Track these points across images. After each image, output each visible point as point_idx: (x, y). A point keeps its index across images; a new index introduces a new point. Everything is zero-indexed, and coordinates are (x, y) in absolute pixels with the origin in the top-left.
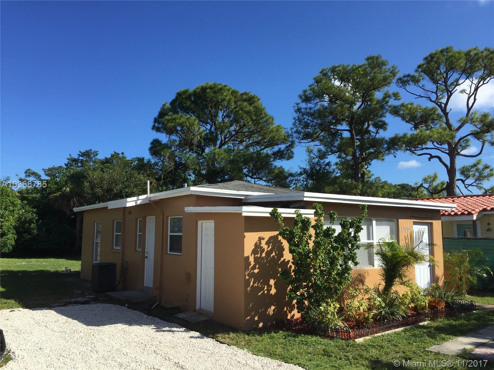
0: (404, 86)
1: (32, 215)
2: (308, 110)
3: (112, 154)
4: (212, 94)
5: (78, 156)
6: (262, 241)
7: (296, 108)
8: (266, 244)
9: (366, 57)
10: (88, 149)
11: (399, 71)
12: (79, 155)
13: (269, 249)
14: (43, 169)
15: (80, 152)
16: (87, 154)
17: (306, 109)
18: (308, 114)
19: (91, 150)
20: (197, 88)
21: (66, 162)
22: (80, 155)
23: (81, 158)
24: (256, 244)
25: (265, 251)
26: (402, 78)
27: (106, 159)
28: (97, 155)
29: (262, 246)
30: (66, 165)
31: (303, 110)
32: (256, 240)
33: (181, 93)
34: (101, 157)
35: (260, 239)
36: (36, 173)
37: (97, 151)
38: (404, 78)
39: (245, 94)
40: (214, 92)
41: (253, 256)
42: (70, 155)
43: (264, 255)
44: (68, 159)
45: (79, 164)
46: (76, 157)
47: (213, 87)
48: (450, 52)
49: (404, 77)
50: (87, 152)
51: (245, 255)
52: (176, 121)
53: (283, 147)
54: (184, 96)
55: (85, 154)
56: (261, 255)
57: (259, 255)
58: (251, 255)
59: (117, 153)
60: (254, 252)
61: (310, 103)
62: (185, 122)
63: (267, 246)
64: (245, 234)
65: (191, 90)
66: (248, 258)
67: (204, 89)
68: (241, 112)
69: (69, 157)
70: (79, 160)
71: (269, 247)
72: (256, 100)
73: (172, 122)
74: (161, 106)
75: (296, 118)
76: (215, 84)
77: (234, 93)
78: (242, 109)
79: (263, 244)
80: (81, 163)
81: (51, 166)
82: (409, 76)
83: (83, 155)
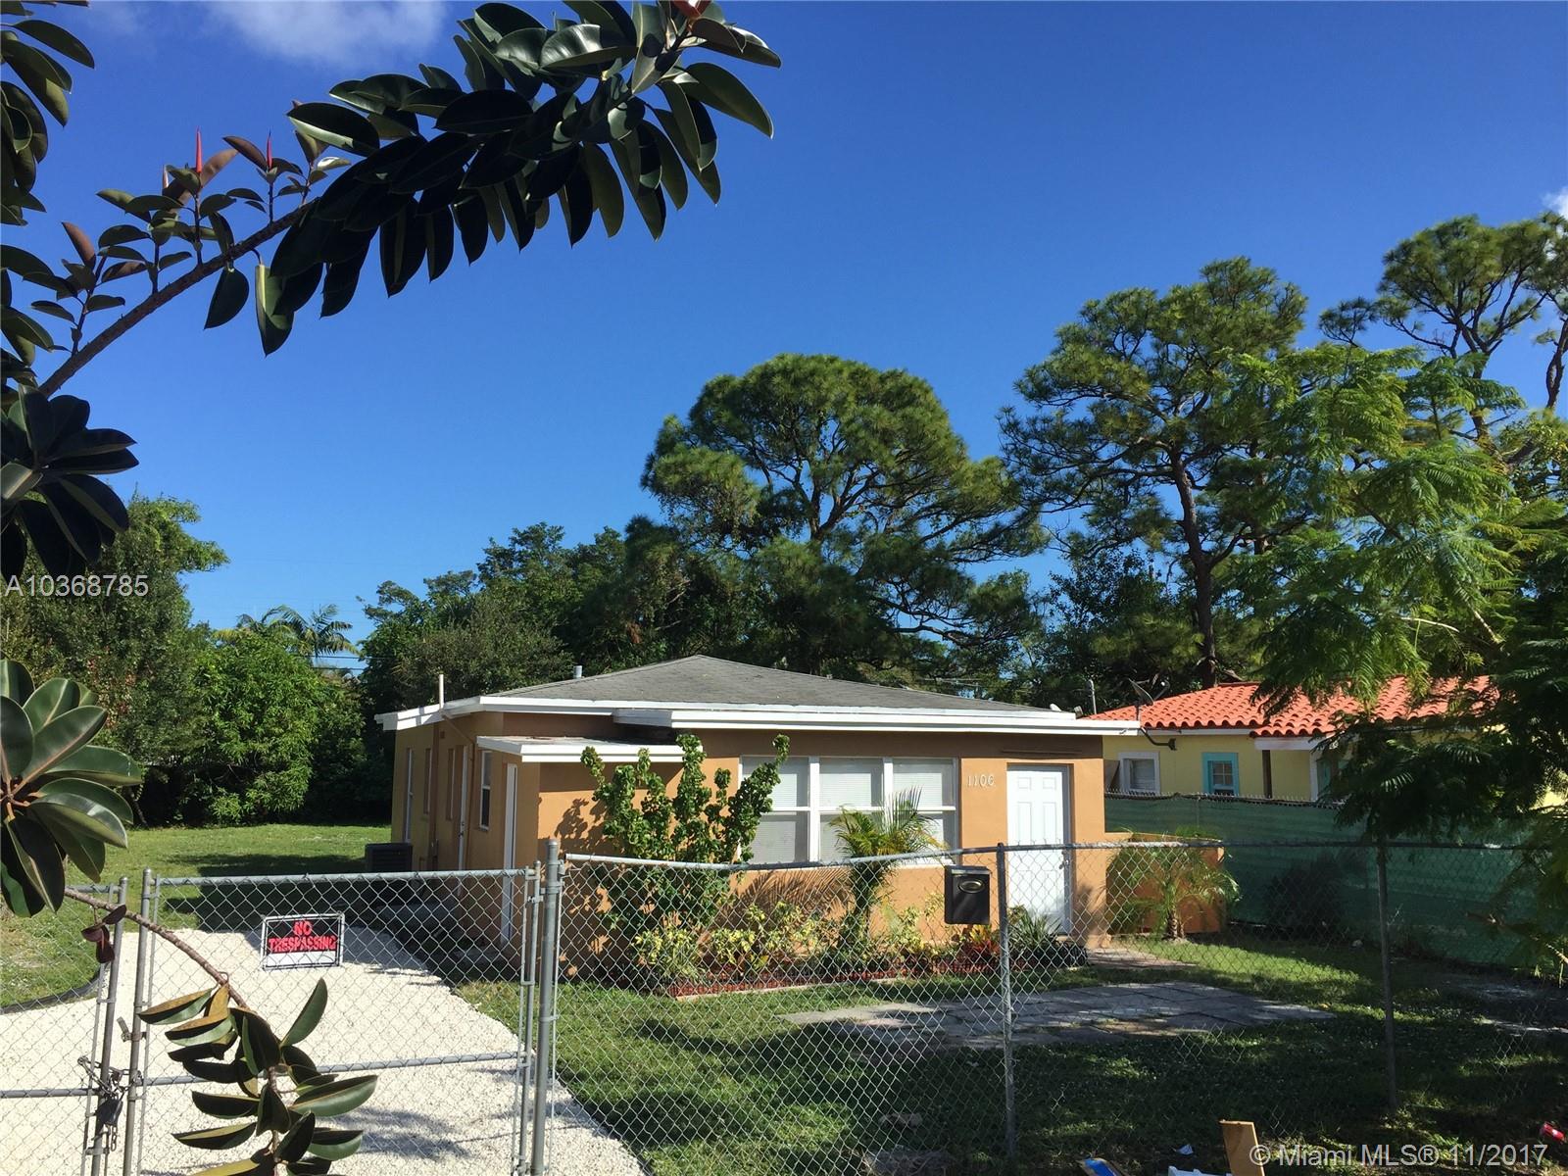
0: (1347, 334)
1: (353, 717)
2: (1039, 426)
3: (596, 536)
4: (787, 389)
5: (509, 542)
6: (582, 807)
7: (1004, 421)
8: (592, 813)
9: (1203, 267)
10: (534, 523)
11: (1307, 298)
12: (513, 539)
13: (597, 824)
14: (425, 581)
15: (516, 531)
16: (533, 536)
17: (1033, 422)
18: (1039, 436)
19: (543, 524)
20: (751, 375)
21: (482, 559)
22: (515, 541)
23: (518, 548)
24: (567, 814)
25: (589, 828)
26: (1338, 311)
27: (582, 549)
28: (559, 537)
29: (580, 817)
30: (480, 568)
31: (1025, 427)
32: (569, 805)
33: (713, 388)
34: (569, 543)
35: (578, 804)
36: (406, 592)
37: (561, 528)
38: (1344, 314)
39: (893, 375)
40: (796, 383)
41: (559, 836)
42: (491, 540)
43: (585, 835)
44: (486, 551)
45: (516, 565)
46: (506, 545)
47: (789, 367)
48: (1466, 233)
49: (1343, 308)
50: (533, 530)
51: (541, 836)
52: (685, 470)
53: (1006, 518)
54: (720, 396)
55: (527, 538)
56: (579, 834)
57: (573, 836)
58: (556, 835)
59: (614, 532)
60: (562, 828)
61: (1050, 403)
62: (708, 472)
63: (594, 817)
64: (541, 795)
65: (738, 378)
66: (547, 841)
67: (766, 375)
68: (862, 434)
69: (490, 546)
70: (514, 553)
71: (598, 819)
72: (919, 392)
73: (677, 473)
74: (661, 426)
75: (1010, 447)
76: (796, 361)
77: (857, 375)
78: (867, 425)
79: (585, 814)
80: (520, 560)
81: (443, 573)
82: (1359, 303)
83: (524, 538)
